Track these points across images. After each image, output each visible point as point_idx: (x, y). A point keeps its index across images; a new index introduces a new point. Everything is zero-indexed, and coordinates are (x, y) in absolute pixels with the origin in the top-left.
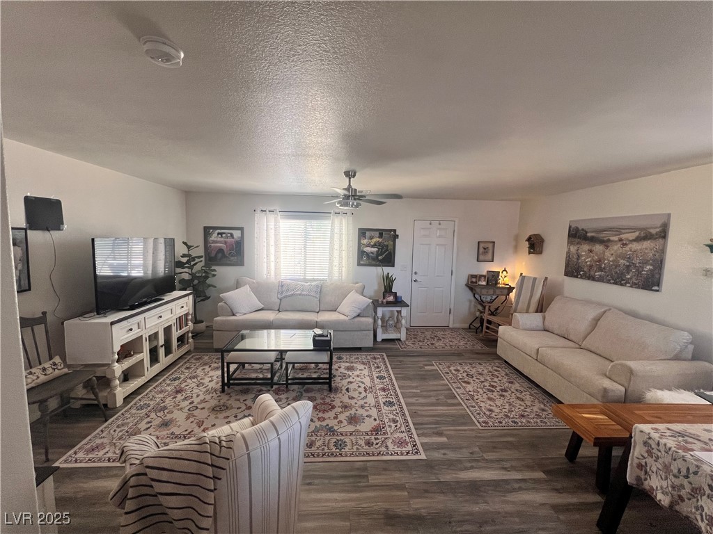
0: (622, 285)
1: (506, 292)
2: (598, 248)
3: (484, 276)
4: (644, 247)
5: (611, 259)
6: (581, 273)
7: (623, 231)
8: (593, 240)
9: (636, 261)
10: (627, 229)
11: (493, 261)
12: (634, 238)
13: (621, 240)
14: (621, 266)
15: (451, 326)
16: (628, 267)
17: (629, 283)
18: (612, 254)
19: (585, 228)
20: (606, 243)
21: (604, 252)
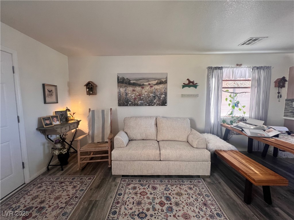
0: (152, 105)
1: (76, 125)
2: (138, 89)
3: (56, 117)
4: (160, 87)
5: (145, 94)
6: (130, 103)
7: (150, 80)
8: (134, 85)
9: (158, 94)
10: (152, 79)
11: (57, 103)
12: (155, 83)
13: (149, 84)
14: (151, 97)
15: (27, 181)
16: (154, 97)
17: (155, 104)
18: (146, 91)
19: (128, 78)
20: (142, 86)
21: (141, 91)
